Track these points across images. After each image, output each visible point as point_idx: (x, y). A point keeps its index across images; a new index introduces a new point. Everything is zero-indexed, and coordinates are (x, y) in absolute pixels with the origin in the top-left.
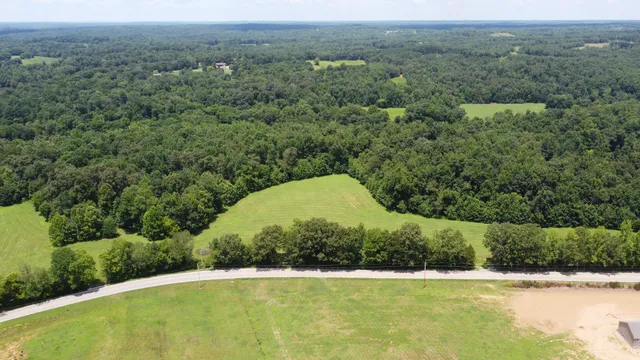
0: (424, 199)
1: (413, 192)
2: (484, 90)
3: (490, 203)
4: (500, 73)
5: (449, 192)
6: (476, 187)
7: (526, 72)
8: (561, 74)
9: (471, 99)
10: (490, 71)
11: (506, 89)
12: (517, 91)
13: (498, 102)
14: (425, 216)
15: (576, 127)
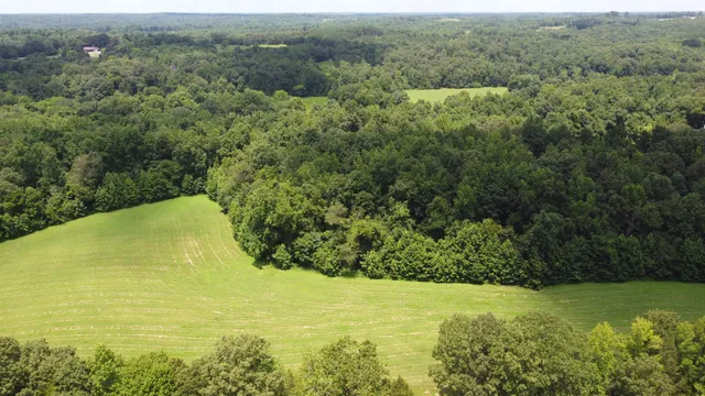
0: (324, 239)
1: (301, 227)
2: (432, 72)
3: (444, 242)
4: (450, 52)
5: (369, 225)
6: (417, 210)
7: (481, 50)
8: (522, 52)
9: (417, 83)
10: (439, 50)
11: (459, 70)
12: (471, 72)
13: (450, 87)
14: (323, 272)
15: (559, 108)
